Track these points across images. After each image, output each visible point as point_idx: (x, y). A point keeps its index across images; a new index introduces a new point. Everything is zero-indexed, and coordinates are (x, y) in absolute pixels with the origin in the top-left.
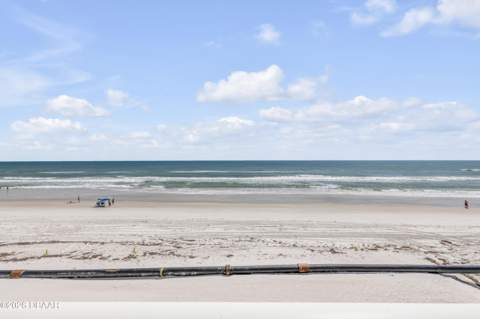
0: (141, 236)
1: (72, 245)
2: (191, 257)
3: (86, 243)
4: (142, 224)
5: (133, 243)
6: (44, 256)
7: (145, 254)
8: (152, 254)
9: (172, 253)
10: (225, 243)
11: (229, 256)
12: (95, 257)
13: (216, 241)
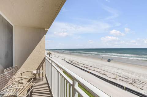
0: (120, 73)
1: (100, 70)
2: (140, 89)
3: (103, 70)
4: (121, 70)
5: (116, 75)
6: (94, 71)
7: (120, 80)
8: (122, 80)
9: (132, 84)
12: (105, 75)
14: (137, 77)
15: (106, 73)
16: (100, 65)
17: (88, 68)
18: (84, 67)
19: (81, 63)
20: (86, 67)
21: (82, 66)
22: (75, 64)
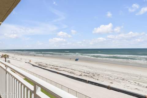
0: (84, 70)
1: (69, 69)
2: (97, 80)
3: (71, 69)
4: (85, 67)
5: (82, 72)
6: (64, 71)
7: (84, 75)
8: (86, 76)
9: (92, 77)
10: (111, 78)
11: (111, 83)
12: (73, 73)
13: (108, 77)
14: (95, 72)
15: (73, 71)
16: (69, 65)
17: (58, 69)
18: (54, 68)
19: (50, 65)
20: (56, 69)
21: (51, 68)
22: (44, 66)
